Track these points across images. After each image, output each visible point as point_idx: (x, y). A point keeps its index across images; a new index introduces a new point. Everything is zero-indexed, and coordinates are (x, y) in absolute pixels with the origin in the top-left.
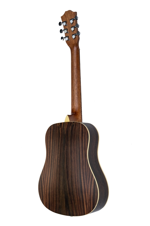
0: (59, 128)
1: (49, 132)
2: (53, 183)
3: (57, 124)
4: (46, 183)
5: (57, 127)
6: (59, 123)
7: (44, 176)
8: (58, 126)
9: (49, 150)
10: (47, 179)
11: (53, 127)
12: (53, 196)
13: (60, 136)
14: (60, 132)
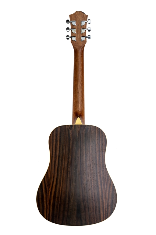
0: (68, 130)
1: (55, 134)
2: (60, 191)
3: (66, 126)
4: (50, 192)
5: (66, 129)
6: (68, 126)
7: (46, 184)
8: (68, 129)
9: (54, 154)
10: (51, 187)
11: (60, 129)
12: (60, 205)
13: (71, 139)
14: (71, 135)
